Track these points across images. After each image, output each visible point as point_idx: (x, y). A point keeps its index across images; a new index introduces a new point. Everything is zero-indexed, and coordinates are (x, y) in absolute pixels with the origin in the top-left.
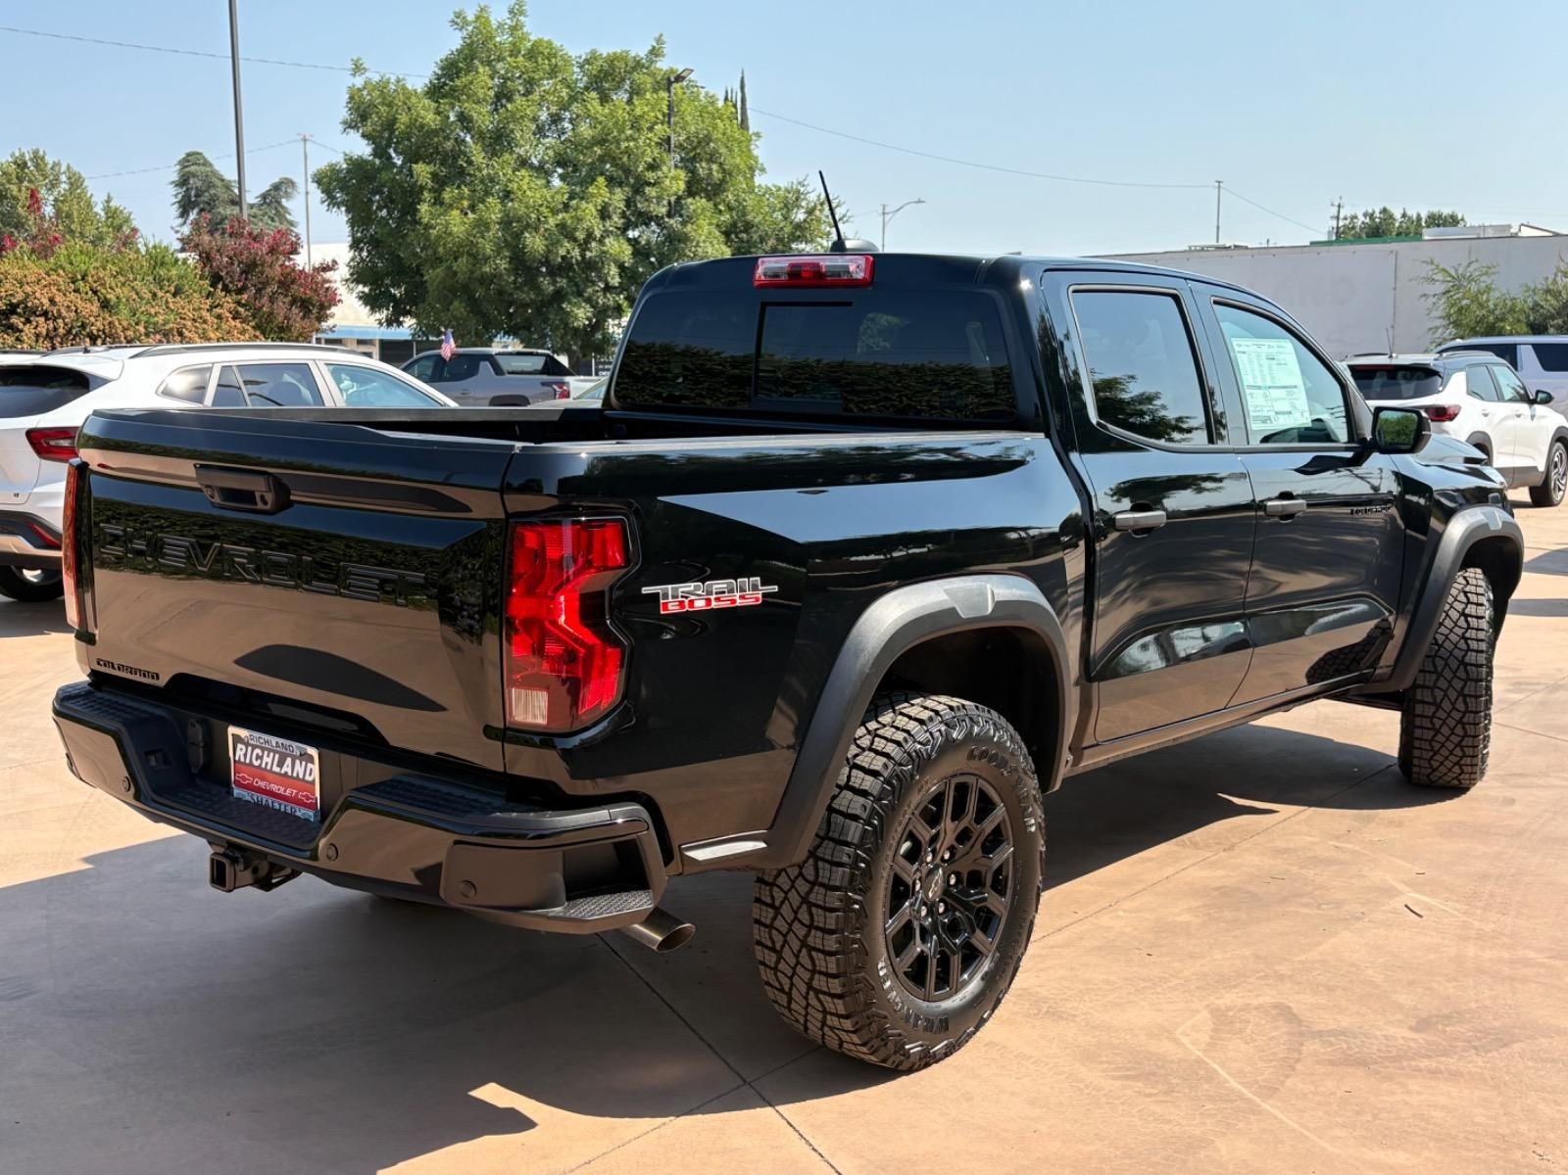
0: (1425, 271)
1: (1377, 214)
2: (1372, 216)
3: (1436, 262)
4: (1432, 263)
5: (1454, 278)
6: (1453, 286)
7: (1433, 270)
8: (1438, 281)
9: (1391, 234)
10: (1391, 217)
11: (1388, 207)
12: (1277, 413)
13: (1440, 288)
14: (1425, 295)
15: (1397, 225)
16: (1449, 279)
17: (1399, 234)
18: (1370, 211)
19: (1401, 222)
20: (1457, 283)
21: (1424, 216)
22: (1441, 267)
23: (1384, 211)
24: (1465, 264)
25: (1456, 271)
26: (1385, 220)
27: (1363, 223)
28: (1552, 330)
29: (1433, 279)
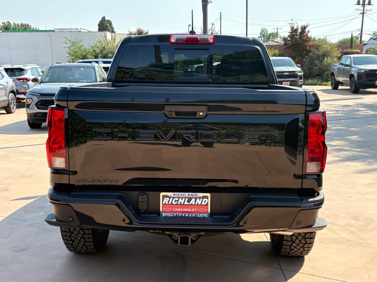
0: (64, 40)
1: (6, 23)
2: (4, 24)
3: (67, 38)
4: (66, 38)
5: (72, 42)
6: (72, 45)
7: (66, 40)
8: (68, 43)
9: (11, 29)
10: (10, 24)
11: (9, 21)
13: (69, 45)
14: (65, 47)
15: (12, 26)
16: (71, 43)
17: (13, 29)
18: (4, 22)
19: (13, 26)
20: (74, 44)
21: (20, 24)
22: (69, 39)
23: (8, 22)
24: (75, 39)
25: (73, 41)
26: (9, 25)
27: (2, 25)
28: (99, 57)
29: (67, 43)
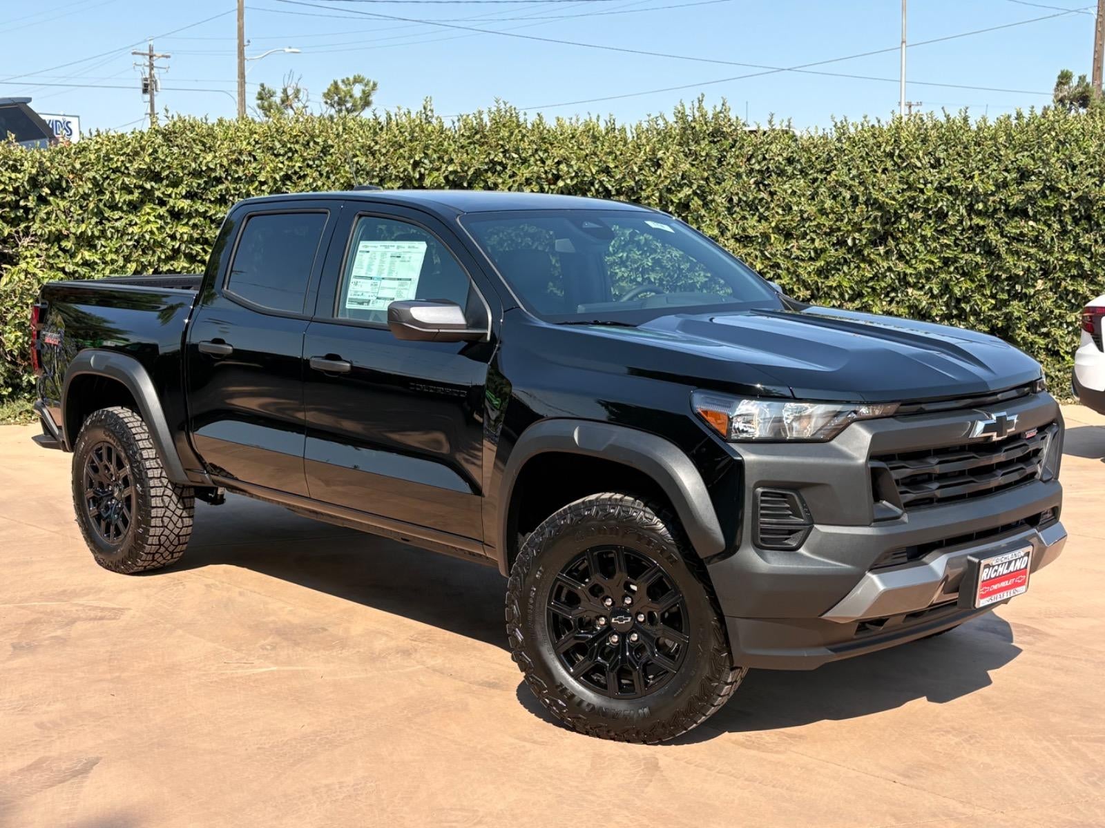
12: (378, 298)
